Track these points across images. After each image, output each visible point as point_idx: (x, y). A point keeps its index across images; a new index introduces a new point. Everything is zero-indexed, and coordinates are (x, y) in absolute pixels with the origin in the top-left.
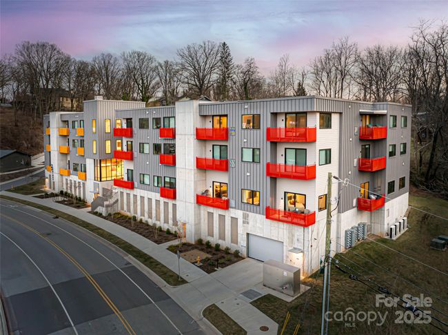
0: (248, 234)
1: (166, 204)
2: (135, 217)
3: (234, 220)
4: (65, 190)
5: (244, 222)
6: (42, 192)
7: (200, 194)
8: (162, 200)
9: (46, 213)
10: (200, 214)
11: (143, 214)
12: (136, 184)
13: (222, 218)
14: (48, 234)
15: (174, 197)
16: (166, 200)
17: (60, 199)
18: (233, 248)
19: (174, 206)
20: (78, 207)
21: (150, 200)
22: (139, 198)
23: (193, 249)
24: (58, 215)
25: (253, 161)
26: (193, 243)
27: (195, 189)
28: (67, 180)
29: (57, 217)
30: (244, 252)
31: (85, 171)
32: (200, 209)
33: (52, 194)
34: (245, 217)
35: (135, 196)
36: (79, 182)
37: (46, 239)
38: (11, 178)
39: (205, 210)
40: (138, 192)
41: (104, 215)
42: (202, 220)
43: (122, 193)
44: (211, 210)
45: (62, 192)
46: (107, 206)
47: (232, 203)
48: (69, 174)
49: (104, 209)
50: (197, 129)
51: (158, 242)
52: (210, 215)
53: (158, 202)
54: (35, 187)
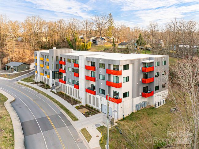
0: (102, 104)
1: (76, 90)
2: (66, 94)
3: (97, 99)
5: (100, 100)
6: (34, 81)
7: (87, 88)
9: (35, 91)
10: (87, 95)
11: (69, 93)
12: (67, 82)
13: (94, 97)
14: (36, 100)
15: (79, 89)
17: (40, 84)
18: (97, 108)
19: (79, 91)
20: (47, 89)
21: (71, 88)
22: (67, 87)
23: (84, 108)
24: (39, 92)
25: (103, 79)
26: (84, 105)
27: (85, 87)
28: (43, 77)
30: (100, 110)
31: (49, 75)
32: (87, 94)
33: (37, 82)
34: (101, 98)
35: (66, 86)
36: (47, 79)
37: (35, 102)
38: (22, 75)
39: (88, 94)
40: (67, 85)
41: (55, 92)
42: (88, 97)
43: (62, 84)
44: (90, 94)
45: (41, 82)
46: (57, 89)
47: (97, 93)
48: (44, 75)
49: (55, 90)
50: (86, 66)
51: (72, 105)
52: (90, 96)
53: (73, 89)
54: (31, 79)
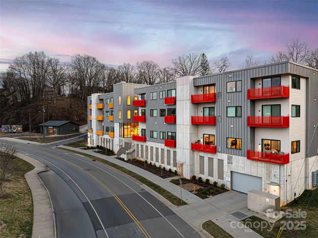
0: (232, 172)
1: (169, 151)
2: (146, 161)
3: (221, 162)
4: (100, 145)
5: (228, 163)
6: (86, 146)
7: (194, 142)
8: (166, 148)
9: (87, 158)
10: (194, 157)
11: (152, 159)
12: (147, 138)
13: (211, 160)
14: (89, 170)
15: (175, 146)
16: (169, 148)
17: (97, 150)
18: (220, 182)
19: (175, 152)
20: (109, 155)
21: (157, 149)
22: (149, 148)
23: (189, 182)
24: (95, 159)
25: (236, 116)
26: (189, 178)
27: (191, 140)
28: (101, 138)
29: (95, 161)
30: (228, 186)
31: (114, 131)
32: (193, 154)
33: (92, 147)
34: (230, 159)
35: (147, 147)
36: (110, 139)
37: (87, 172)
38: (66, 138)
39: (198, 155)
40: (149, 144)
41: (125, 159)
42: (196, 162)
43: (138, 145)
44: (202, 154)
45: (98, 146)
46: (128, 154)
47: (219, 149)
48: (103, 134)
49: (126, 155)
50: (192, 96)
51: (163, 177)
52: (202, 158)
53: (163, 150)
54: (81, 144)
